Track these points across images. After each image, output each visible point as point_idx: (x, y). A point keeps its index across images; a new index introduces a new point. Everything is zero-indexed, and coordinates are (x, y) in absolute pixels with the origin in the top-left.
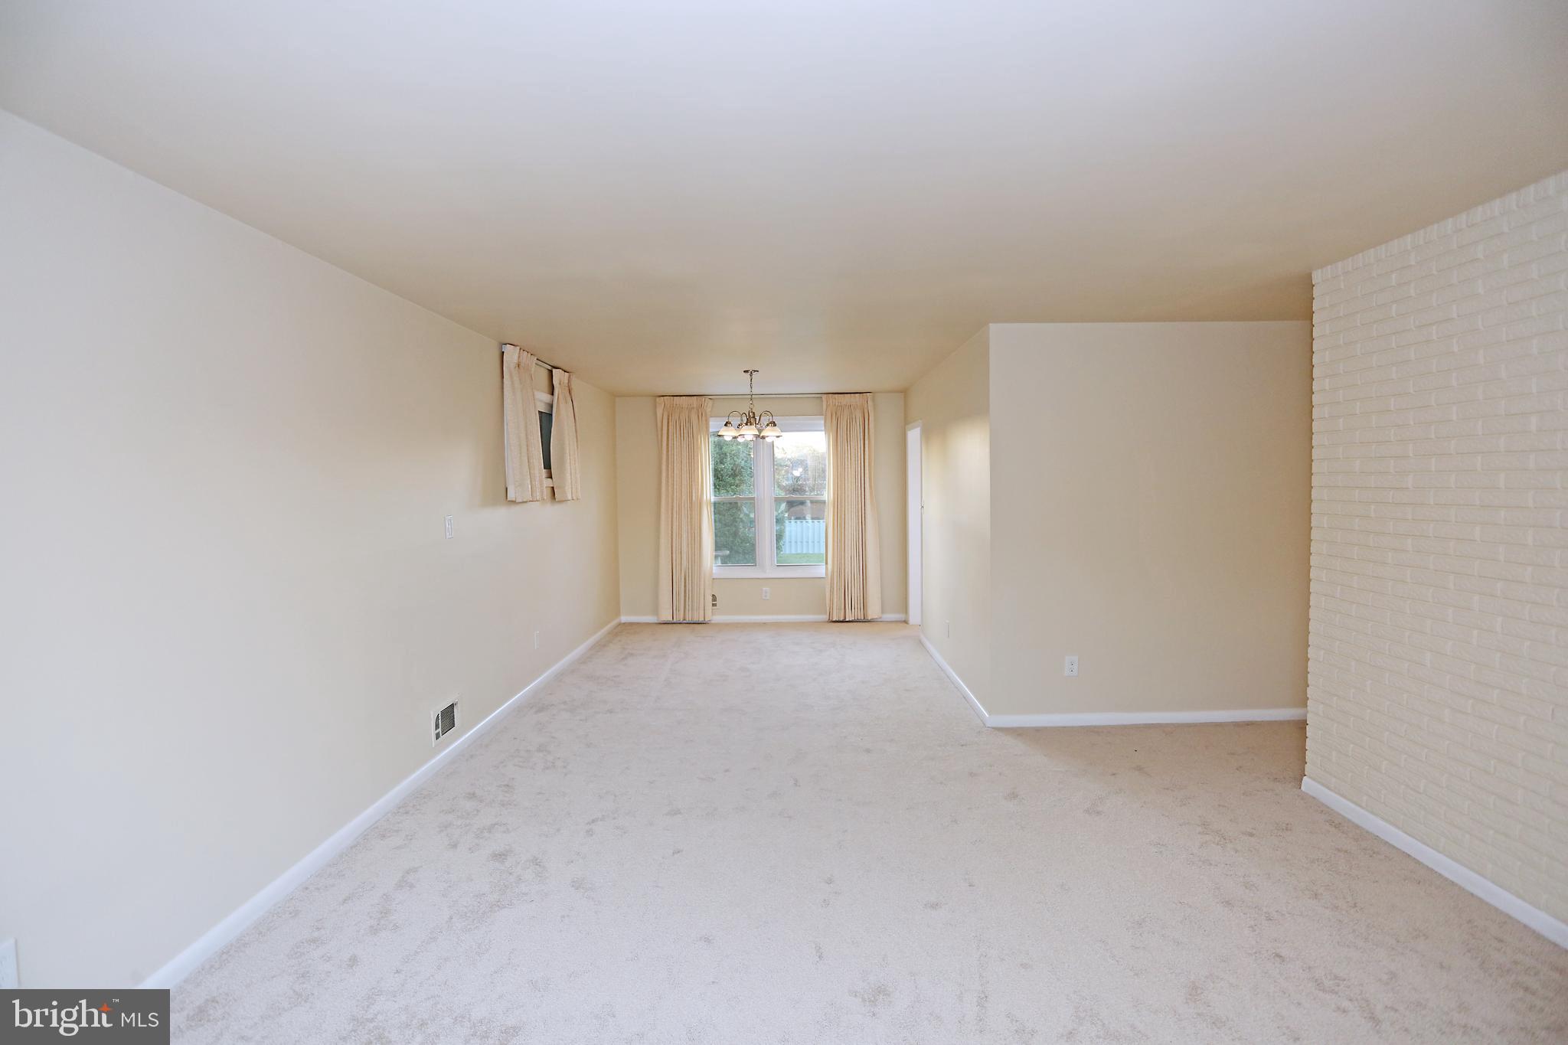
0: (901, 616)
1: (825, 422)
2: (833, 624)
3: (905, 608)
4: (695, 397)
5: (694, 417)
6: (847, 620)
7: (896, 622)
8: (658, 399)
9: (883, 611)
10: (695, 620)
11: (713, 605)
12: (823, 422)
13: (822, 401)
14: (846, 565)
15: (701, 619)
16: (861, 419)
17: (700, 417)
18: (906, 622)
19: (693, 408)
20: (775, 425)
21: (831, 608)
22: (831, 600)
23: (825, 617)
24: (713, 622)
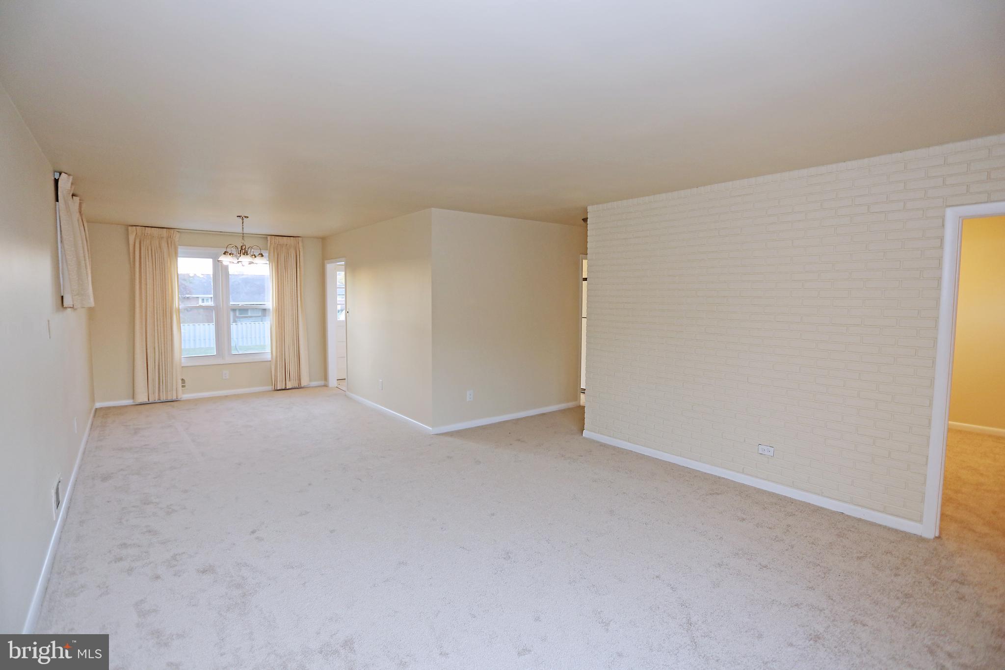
0: (322, 383)
1: (269, 254)
2: (278, 391)
3: (326, 377)
4: (165, 229)
5: (164, 245)
6: (287, 388)
7: (319, 386)
8: (130, 228)
9: (310, 381)
10: (169, 398)
11: (183, 386)
12: (267, 254)
13: (267, 241)
14: (286, 350)
15: (174, 398)
16: (295, 255)
17: (170, 245)
18: (326, 386)
19: (163, 238)
20: (262, 256)
21: (276, 380)
22: (276, 376)
23: (270, 388)
24: (182, 399)
